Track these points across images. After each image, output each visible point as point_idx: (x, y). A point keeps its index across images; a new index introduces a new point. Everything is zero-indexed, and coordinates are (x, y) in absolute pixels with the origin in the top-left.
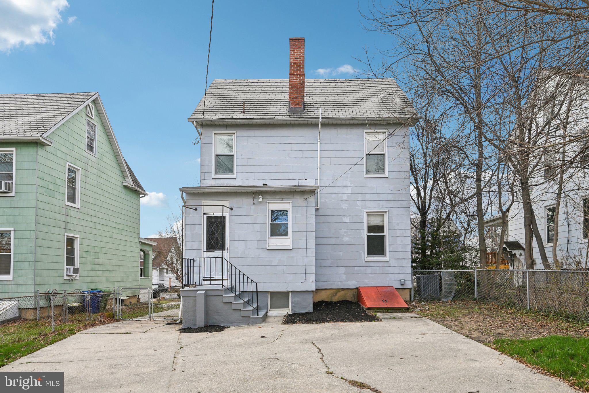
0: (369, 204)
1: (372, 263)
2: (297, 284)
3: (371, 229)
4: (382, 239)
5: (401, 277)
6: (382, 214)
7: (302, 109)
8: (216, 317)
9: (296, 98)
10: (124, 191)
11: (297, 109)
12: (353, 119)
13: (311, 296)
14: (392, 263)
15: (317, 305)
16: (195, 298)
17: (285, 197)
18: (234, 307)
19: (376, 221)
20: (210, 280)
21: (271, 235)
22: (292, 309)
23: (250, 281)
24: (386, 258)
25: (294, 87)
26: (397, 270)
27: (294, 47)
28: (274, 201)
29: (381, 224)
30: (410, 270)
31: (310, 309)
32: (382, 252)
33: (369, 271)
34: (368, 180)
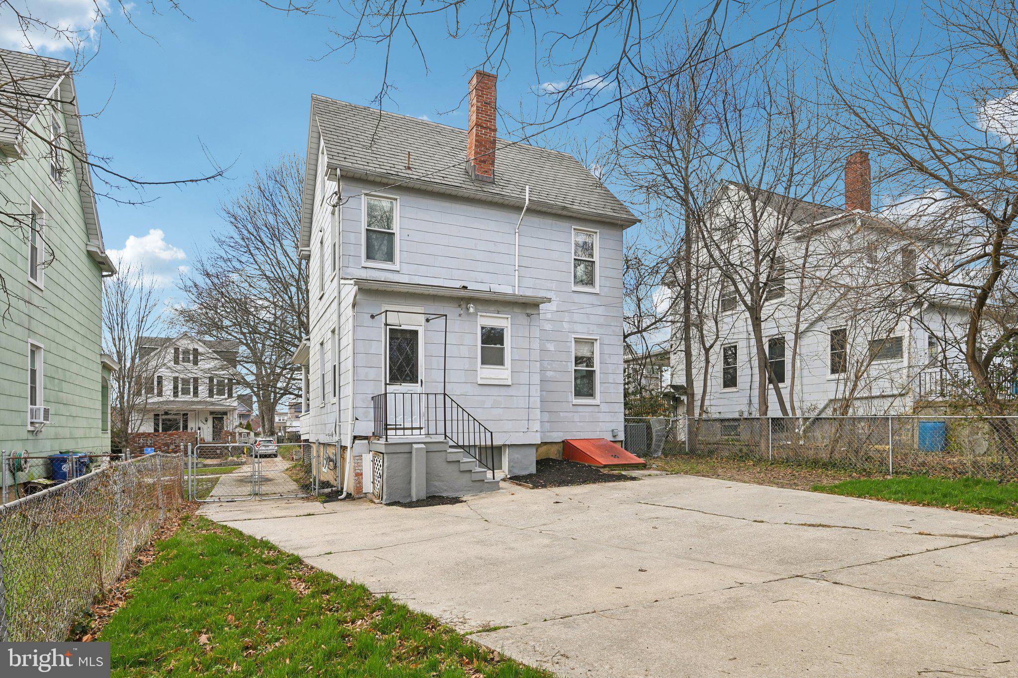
0: (579, 328)
1: (581, 407)
2: (517, 434)
3: (579, 360)
4: (590, 375)
5: (614, 426)
6: (591, 342)
7: (491, 180)
8: (436, 483)
9: (484, 162)
11: (485, 179)
13: (533, 451)
14: (604, 407)
15: (542, 464)
16: (410, 455)
17: (501, 309)
18: (464, 467)
19: (585, 352)
20: (396, 429)
21: (483, 363)
22: (510, 471)
24: (597, 401)
25: (481, 145)
26: (608, 418)
27: (483, 85)
28: (488, 314)
29: (588, 355)
30: (622, 418)
31: (533, 470)
32: (591, 394)
33: (576, 418)
34: (576, 295)
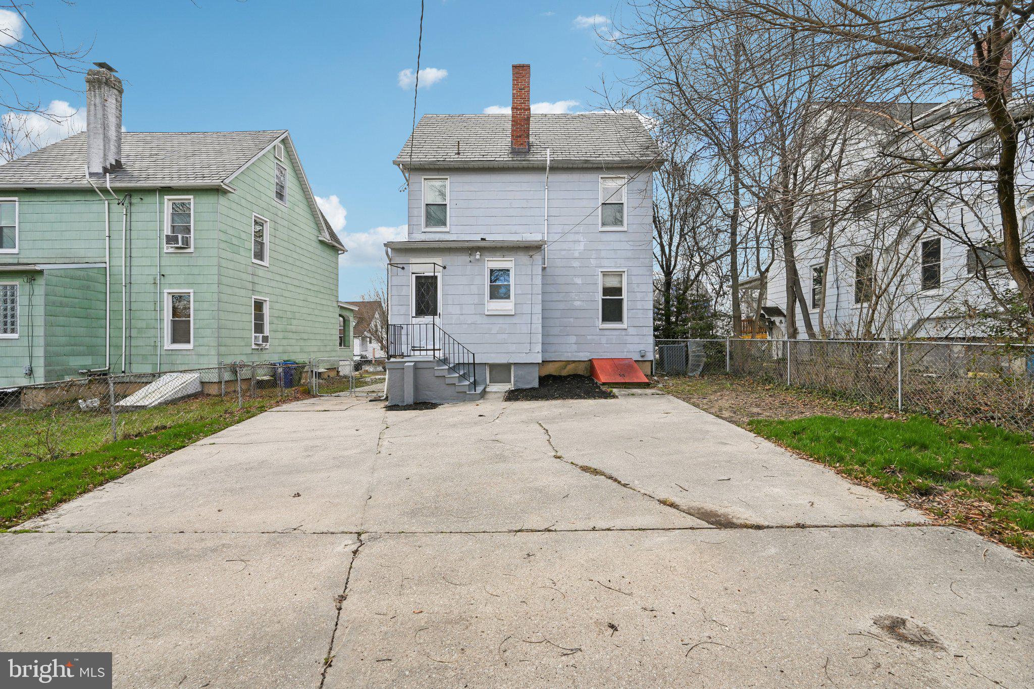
0: (605, 262)
1: (608, 331)
2: (521, 355)
4: (619, 303)
5: (641, 347)
6: (620, 275)
7: (526, 150)
8: (427, 393)
9: (520, 137)
10: (319, 246)
11: (521, 150)
12: (586, 161)
13: (537, 369)
14: (631, 331)
15: (543, 380)
16: (402, 371)
17: (507, 253)
18: (448, 381)
19: (612, 283)
20: (420, 350)
21: (491, 298)
22: (515, 384)
23: (465, 351)
24: (624, 325)
25: (517, 124)
26: (636, 339)
27: (518, 76)
28: (494, 259)
29: (618, 285)
30: (651, 340)
31: (536, 384)
32: (618, 318)
33: (604, 340)
34: (603, 234)
